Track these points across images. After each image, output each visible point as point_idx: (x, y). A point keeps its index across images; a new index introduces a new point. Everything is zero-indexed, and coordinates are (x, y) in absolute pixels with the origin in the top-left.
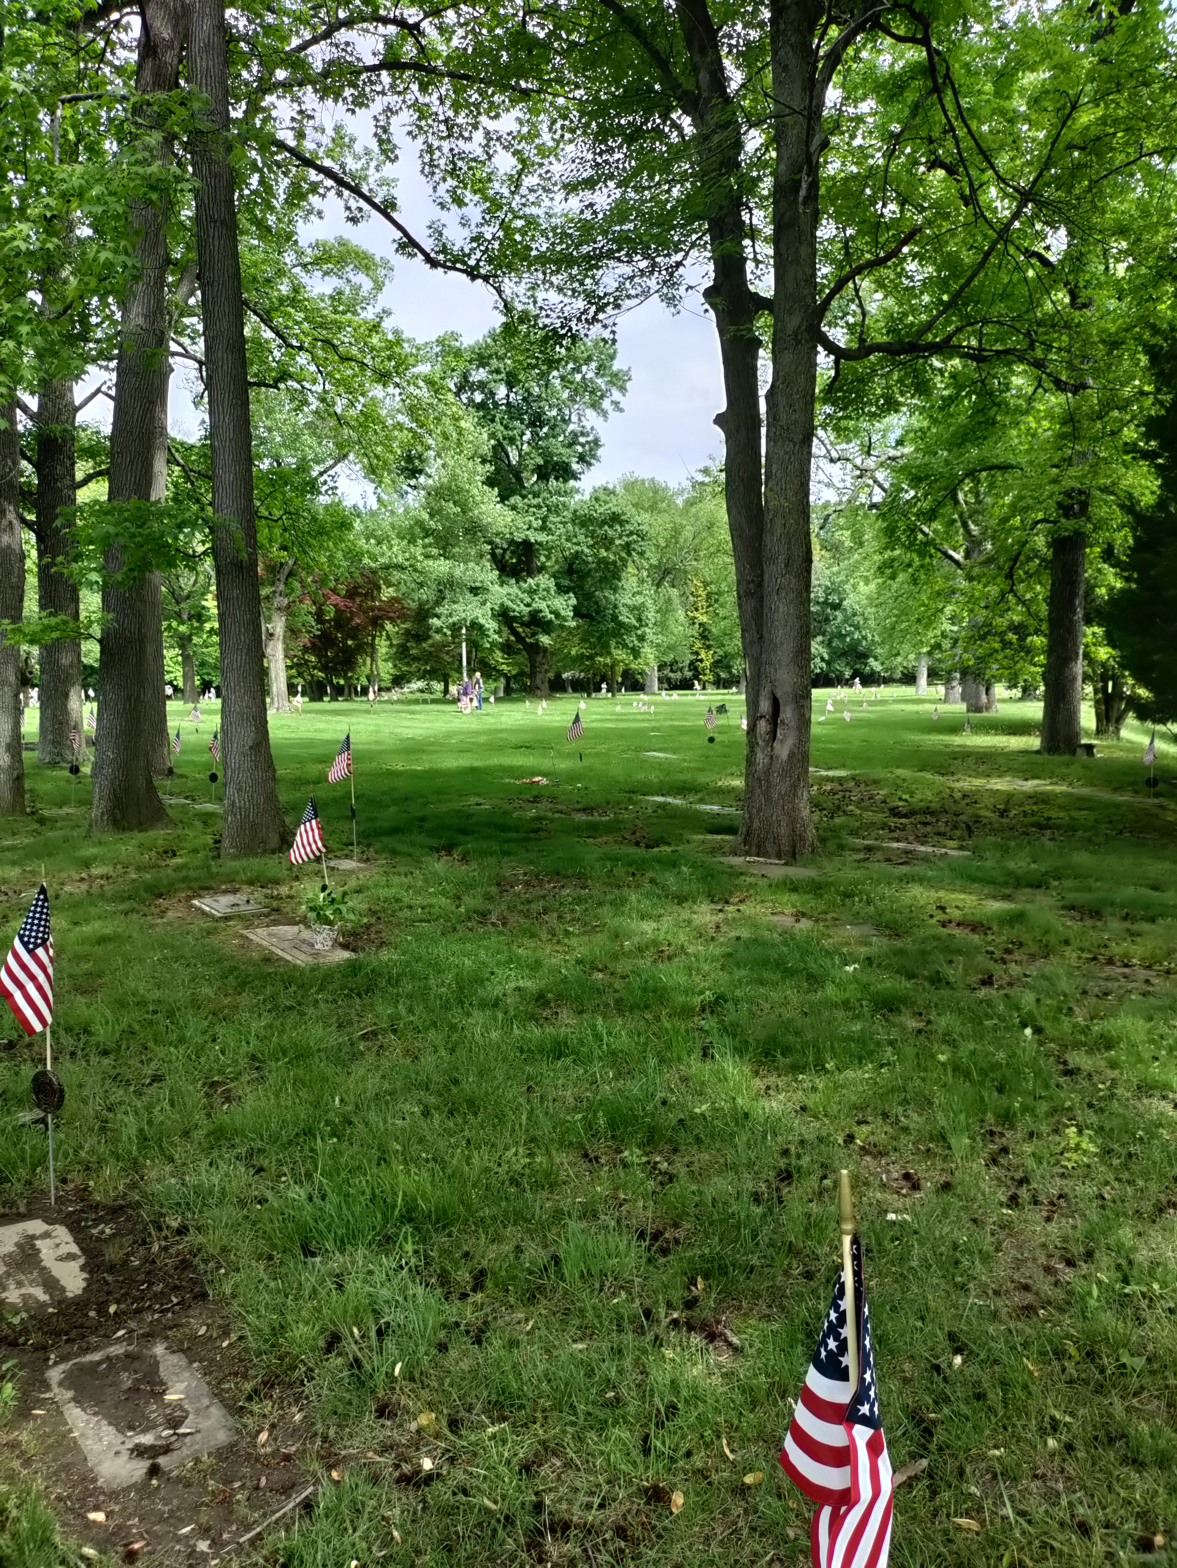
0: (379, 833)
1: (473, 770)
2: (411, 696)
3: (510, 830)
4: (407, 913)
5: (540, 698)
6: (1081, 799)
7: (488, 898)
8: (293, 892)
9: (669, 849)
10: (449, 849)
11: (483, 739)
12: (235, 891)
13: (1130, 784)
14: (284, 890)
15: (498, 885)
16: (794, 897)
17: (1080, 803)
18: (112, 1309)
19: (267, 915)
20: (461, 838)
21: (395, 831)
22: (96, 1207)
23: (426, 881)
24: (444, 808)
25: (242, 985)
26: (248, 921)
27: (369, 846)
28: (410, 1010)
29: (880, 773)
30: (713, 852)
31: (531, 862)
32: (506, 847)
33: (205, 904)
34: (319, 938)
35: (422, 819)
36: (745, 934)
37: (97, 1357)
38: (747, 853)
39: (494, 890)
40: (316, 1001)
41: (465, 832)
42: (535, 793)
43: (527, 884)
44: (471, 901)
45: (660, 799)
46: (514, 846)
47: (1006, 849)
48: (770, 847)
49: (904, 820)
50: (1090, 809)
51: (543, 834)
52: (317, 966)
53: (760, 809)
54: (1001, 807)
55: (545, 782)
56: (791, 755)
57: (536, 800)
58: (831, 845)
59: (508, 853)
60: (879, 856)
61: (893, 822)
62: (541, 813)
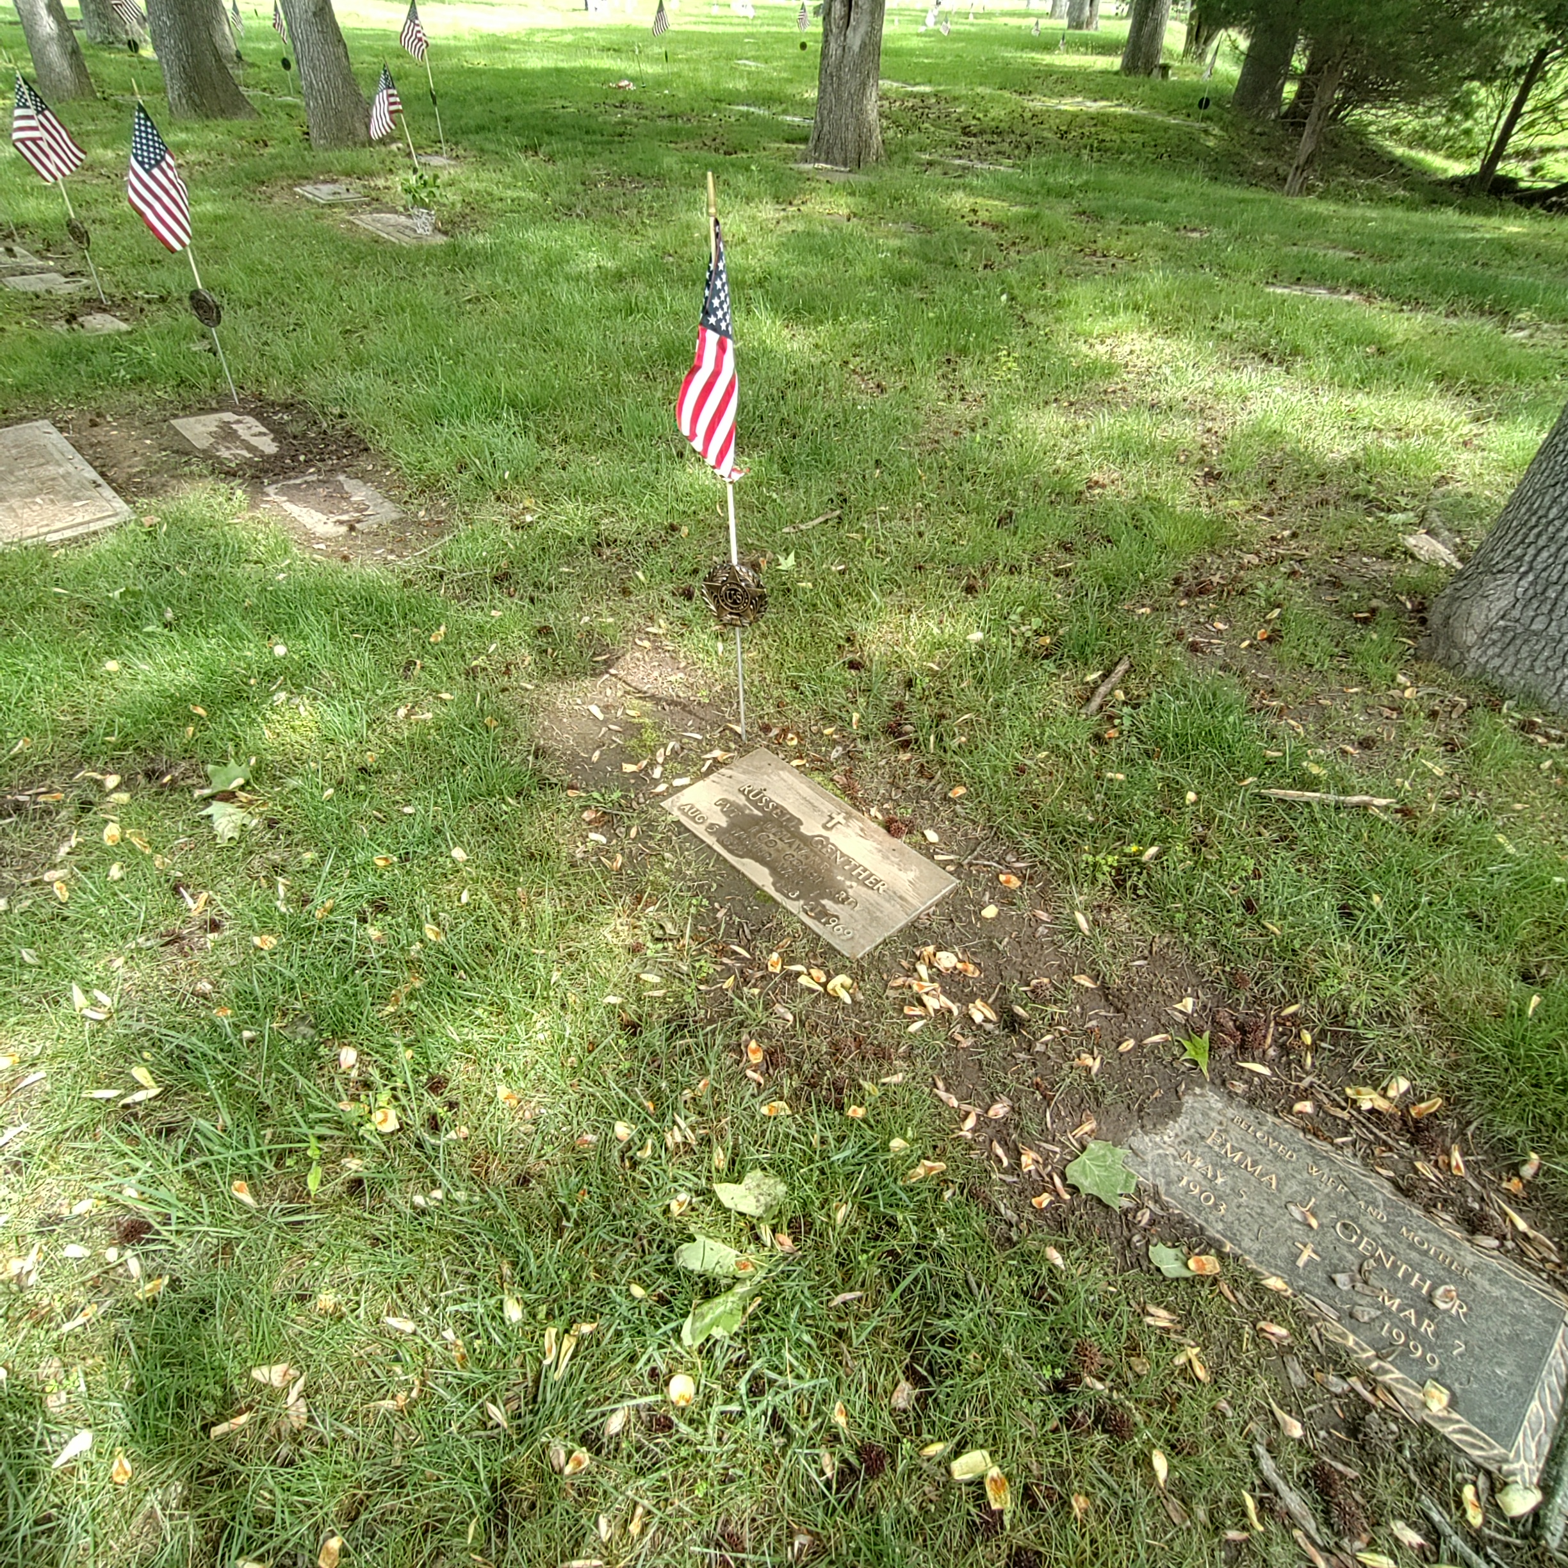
0: (466, 131)
3: (594, 132)
4: (498, 205)
6: (1136, 121)
7: (571, 192)
8: (389, 183)
9: (745, 155)
10: (533, 149)
12: (334, 181)
13: (1187, 107)
14: (381, 183)
15: (583, 184)
16: (850, 200)
17: (1134, 124)
19: (368, 205)
20: (546, 138)
21: (480, 129)
23: (514, 176)
24: (529, 109)
25: (356, 262)
26: (352, 208)
27: (456, 144)
28: (507, 281)
29: (961, 89)
30: (785, 159)
31: (615, 163)
32: (590, 148)
33: (307, 190)
34: (419, 222)
35: (507, 120)
36: (800, 227)
38: (817, 160)
39: (578, 187)
40: (424, 274)
41: (550, 133)
42: (621, 98)
43: (610, 184)
44: (556, 195)
45: (744, 108)
46: (599, 148)
47: (1053, 168)
48: (837, 154)
49: (972, 139)
50: (1142, 132)
51: (626, 138)
52: (420, 248)
53: (830, 112)
54: (1064, 128)
55: (632, 87)
56: (863, 46)
57: (622, 105)
58: (897, 159)
59: (592, 155)
60: (938, 170)
61: (962, 140)
62: (626, 118)
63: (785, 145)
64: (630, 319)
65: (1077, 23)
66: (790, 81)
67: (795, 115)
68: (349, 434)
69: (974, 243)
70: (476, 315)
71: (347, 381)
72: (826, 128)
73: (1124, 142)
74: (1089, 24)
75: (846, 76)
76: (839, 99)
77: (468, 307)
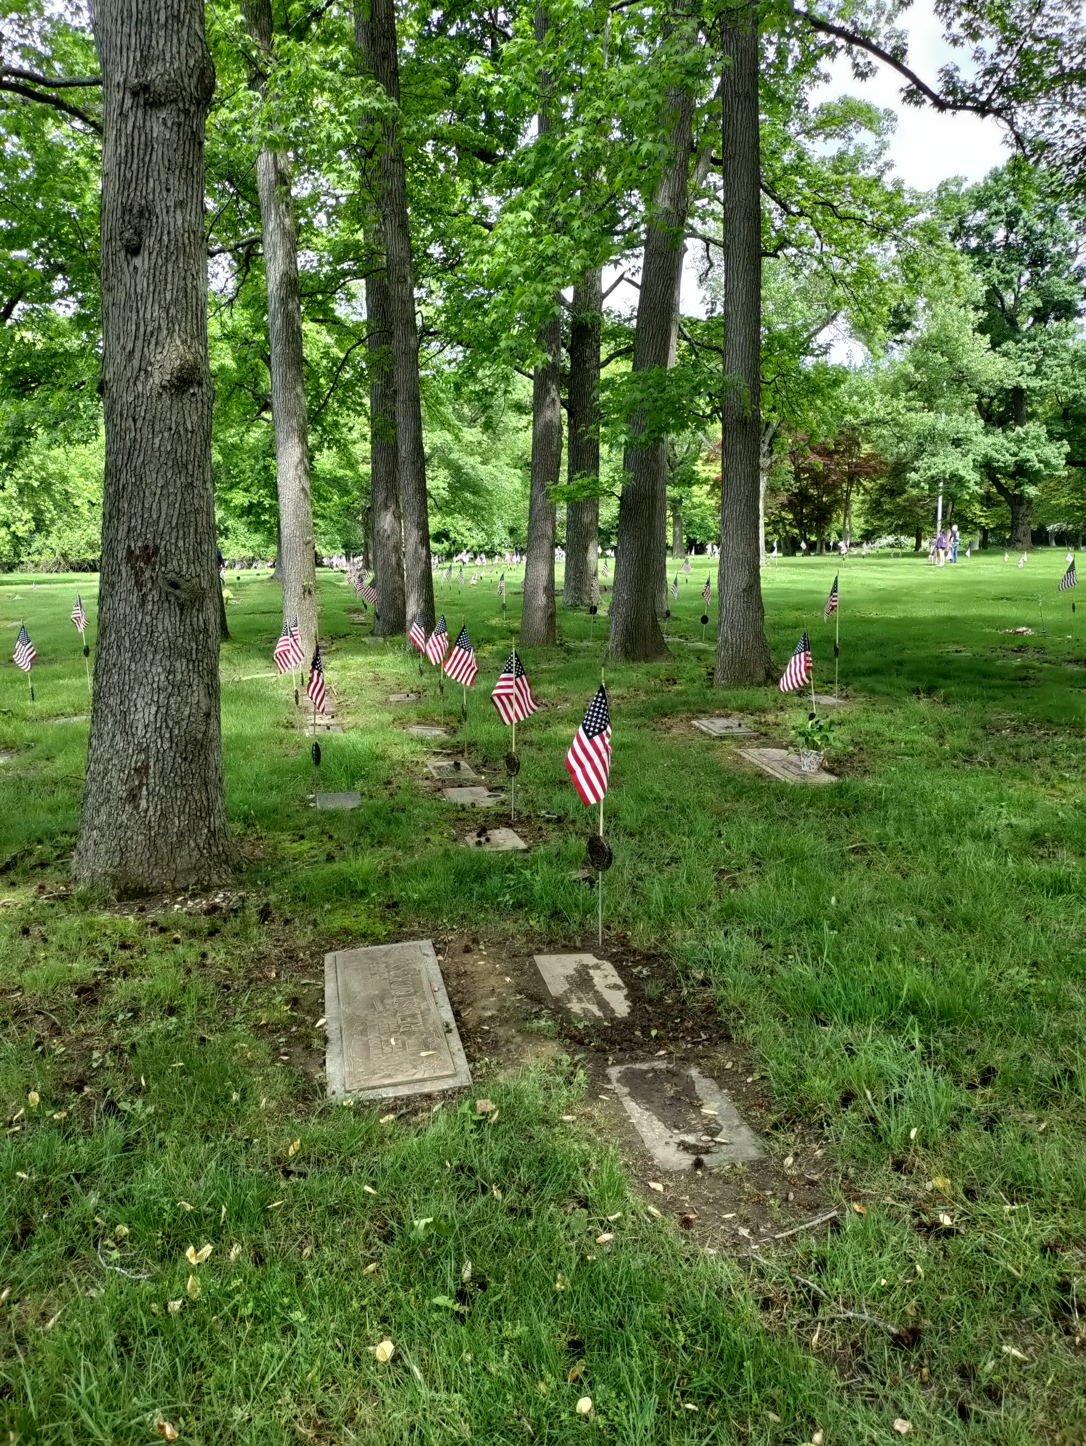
0: (858, 673)
1: (951, 619)
2: (881, 551)
3: (994, 677)
4: (889, 747)
5: (1021, 551)
7: (972, 738)
8: (779, 720)
10: (929, 692)
11: (959, 590)
12: (728, 716)
14: (771, 718)
15: (984, 728)
18: (654, 1033)
19: (757, 738)
20: (942, 682)
21: (873, 672)
22: (634, 952)
23: (907, 719)
24: (922, 653)
25: (740, 794)
26: (741, 741)
27: (847, 684)
28: (899, 832)
31: (1020, 708)
32: (990, 692)
33: (703, 724)
34: (806, 761)
35: (900, 663)
37: (645, 1066)
39: (979, 732)
40: (806, 815)
41: (946, 676)
42: (1019, 642)
43: (1015, 729)
44: (953, 741)
46: (999, 693)
51: (1031, 683)
52: (804, 787)
55: (1030, 632)
57: (1021, 649)
59: (994, 699)
62: (1027, 663)
68: (710, 1010)
77: (852, 858)
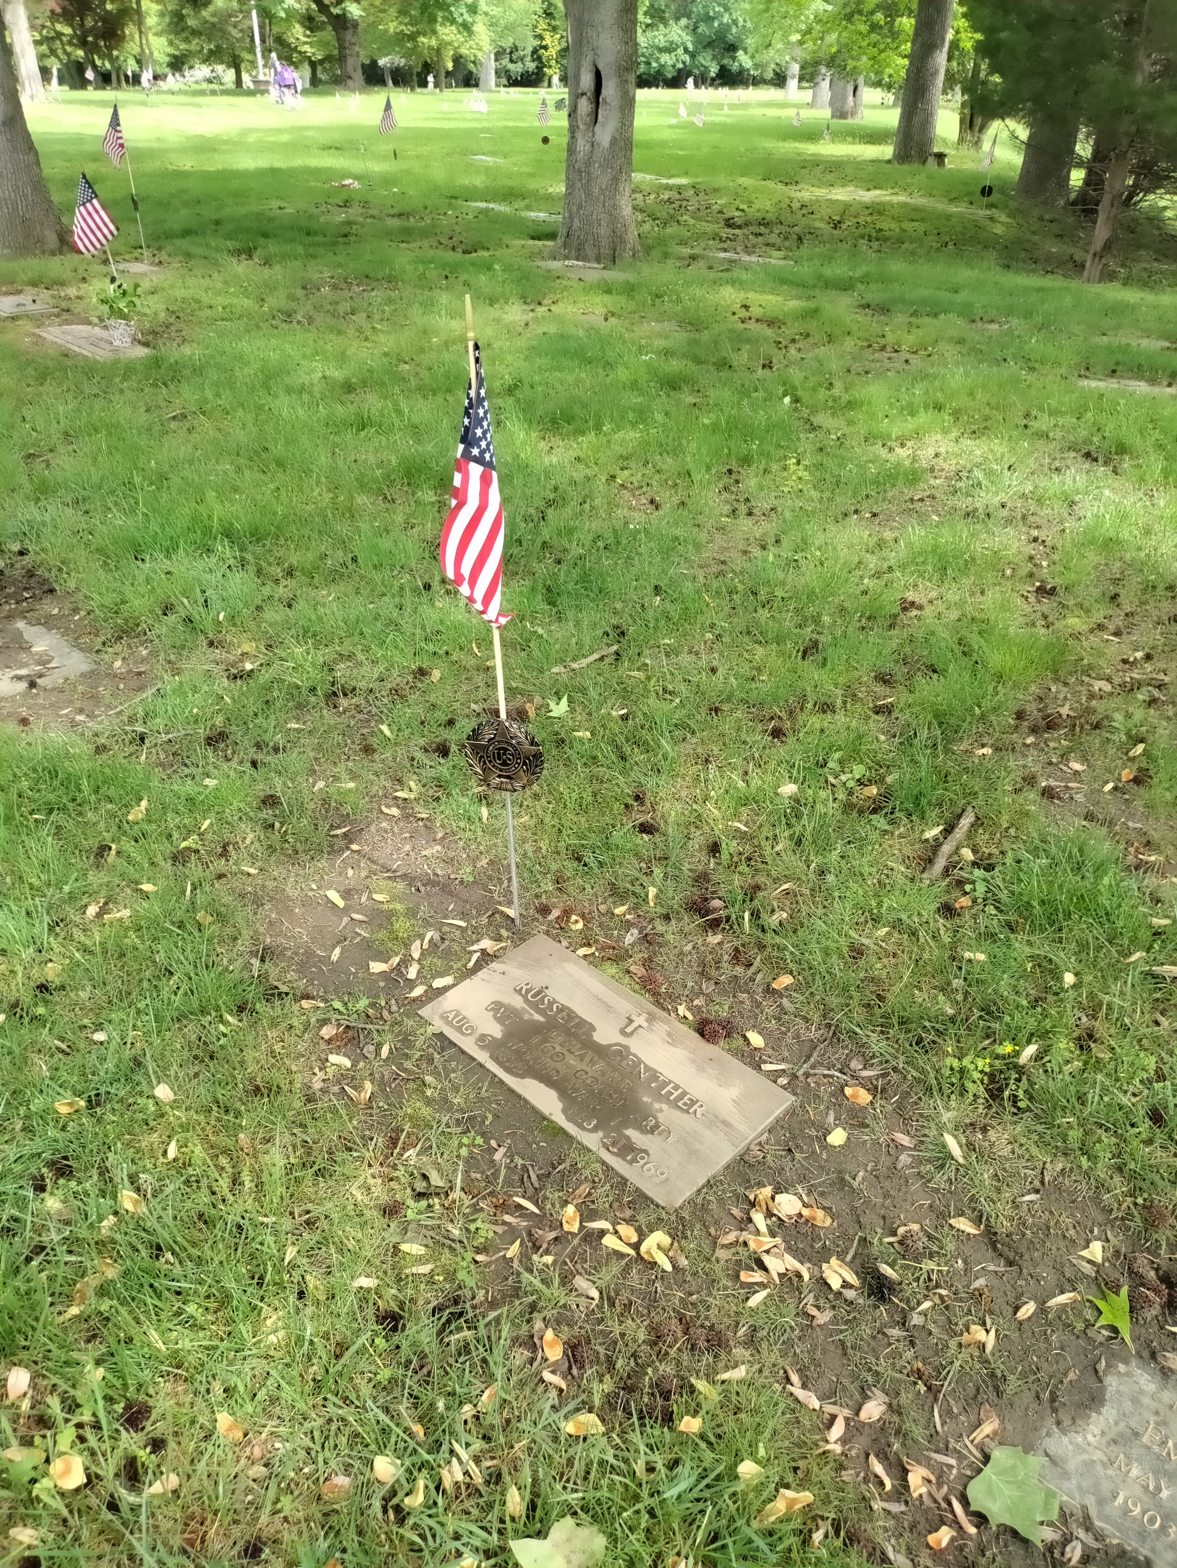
0: (169, 235)
1: (274, 172)
2: (195, 87)
3: (316, 233)
4: (208, 312)
5: (353, 90)
6: (915, 209)
7: (292, 298)
8: (81, 293)
9: (486, 254)
10: (249, 253)
11: (285, 138)
12: (19, 292)
13: (967, 195)
14: (72, 292)
15: (304, 288)
16: (607, 298)
17: (914, 214)
19: (57, 316)
20: (262, 241)
21: (187, 233)
23: (226, 282)
24: (242, 211)
25: (42, 377)
26: (38, 320)
27: (160, 249)
28: (218, 395)
29: (721, 181)
30: (531, 257)
31: (339, 265)
32: (311, 250)
34: (116, 334)
35: (217, 223)
36: (552, 329)
38: (567, 258)
39: (300, 293)
40: (122, 391)
41: (265, 235)
42: (344, 196)
43: (335, 287)
44: (274, 301)
45: (483, 205)
46: (321, 250)
47: (829, 259)
48: (589, 250)
49: (737, 231)
50: (922, 220)
51: (352, 239)
52: (117, 361)
53: (580, 207)
54: (837, 218)
55: (356, 185)
56: (614, 142)
57: (346, 204)
58: (656, 253)
59: (314, 257)
60: (702, 264)
61: (726, 232)
62: (352, 218)
63: (531, 242)
64: (363, 434)
65: (841, 113)
66: (532, 175)
67: (540, 210)
68: (30, 574)
69: (748, 341)
70: (182, 433)
71: (31, 512)
72: (576, 224)
73: (903, 230)
74: (853, 113)
75: (596, 170)
76: (589, 194)
77: (173, 425)
